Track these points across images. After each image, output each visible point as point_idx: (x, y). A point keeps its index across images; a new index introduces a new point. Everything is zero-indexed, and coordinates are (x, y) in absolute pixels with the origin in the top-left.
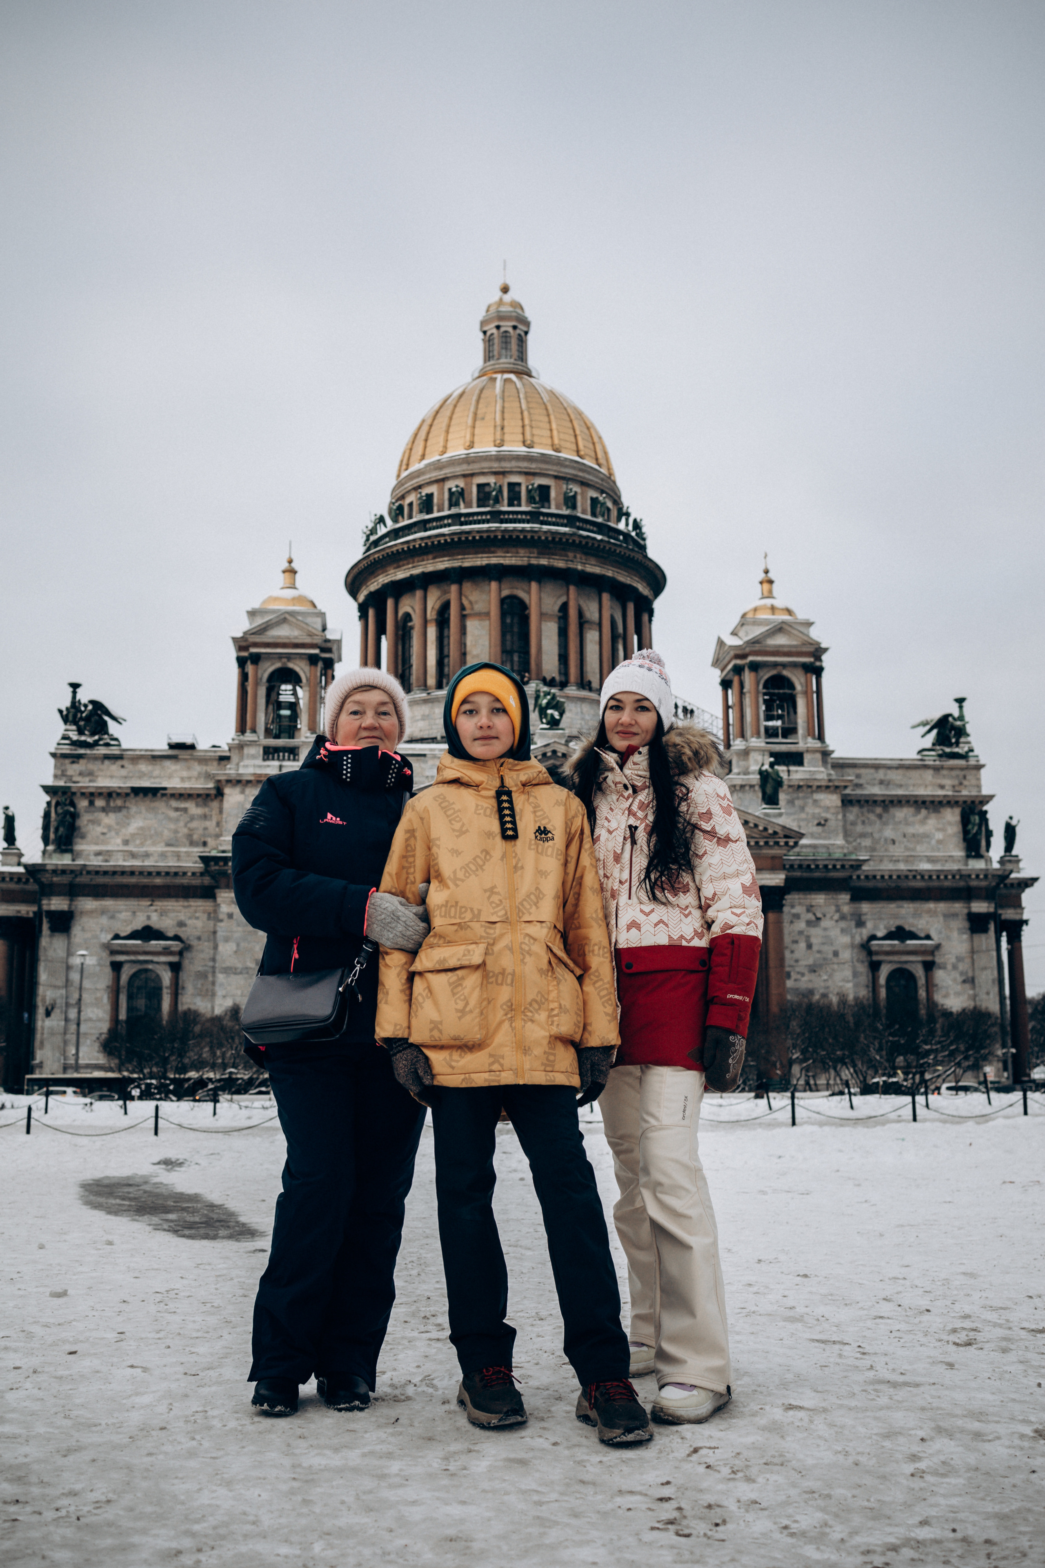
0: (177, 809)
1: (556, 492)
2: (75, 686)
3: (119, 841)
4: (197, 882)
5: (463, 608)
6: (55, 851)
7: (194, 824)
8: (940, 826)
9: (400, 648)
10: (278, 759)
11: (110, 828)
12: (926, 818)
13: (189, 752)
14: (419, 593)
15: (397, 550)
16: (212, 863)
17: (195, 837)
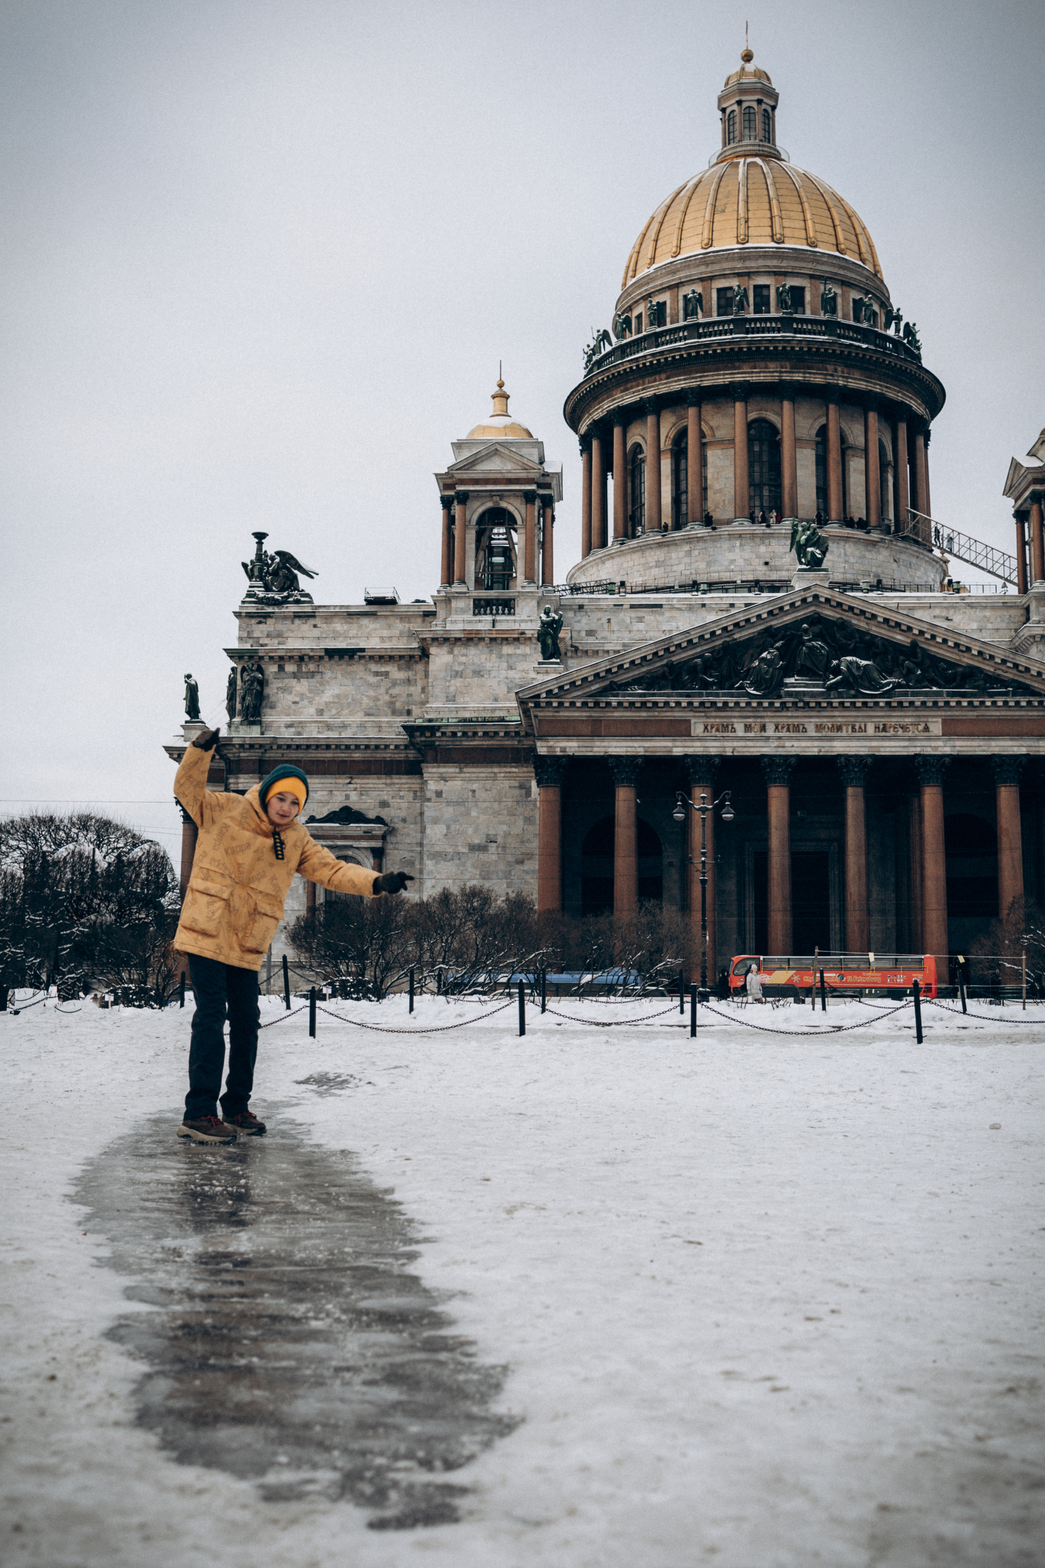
0: (377, 674)
1: (812, 295)
2: (260, 537)
3: (312, 710)
4: (401, 756)
5: (702, 435)
6: (242, 723)
7: (395, 691)
9: (629, 484)
10: (491, 613)
11: (302, 696)
13: (390, 607)
14: (650, 420)
15: (625, 370)
16: (418, 734)
17: (398, 705)
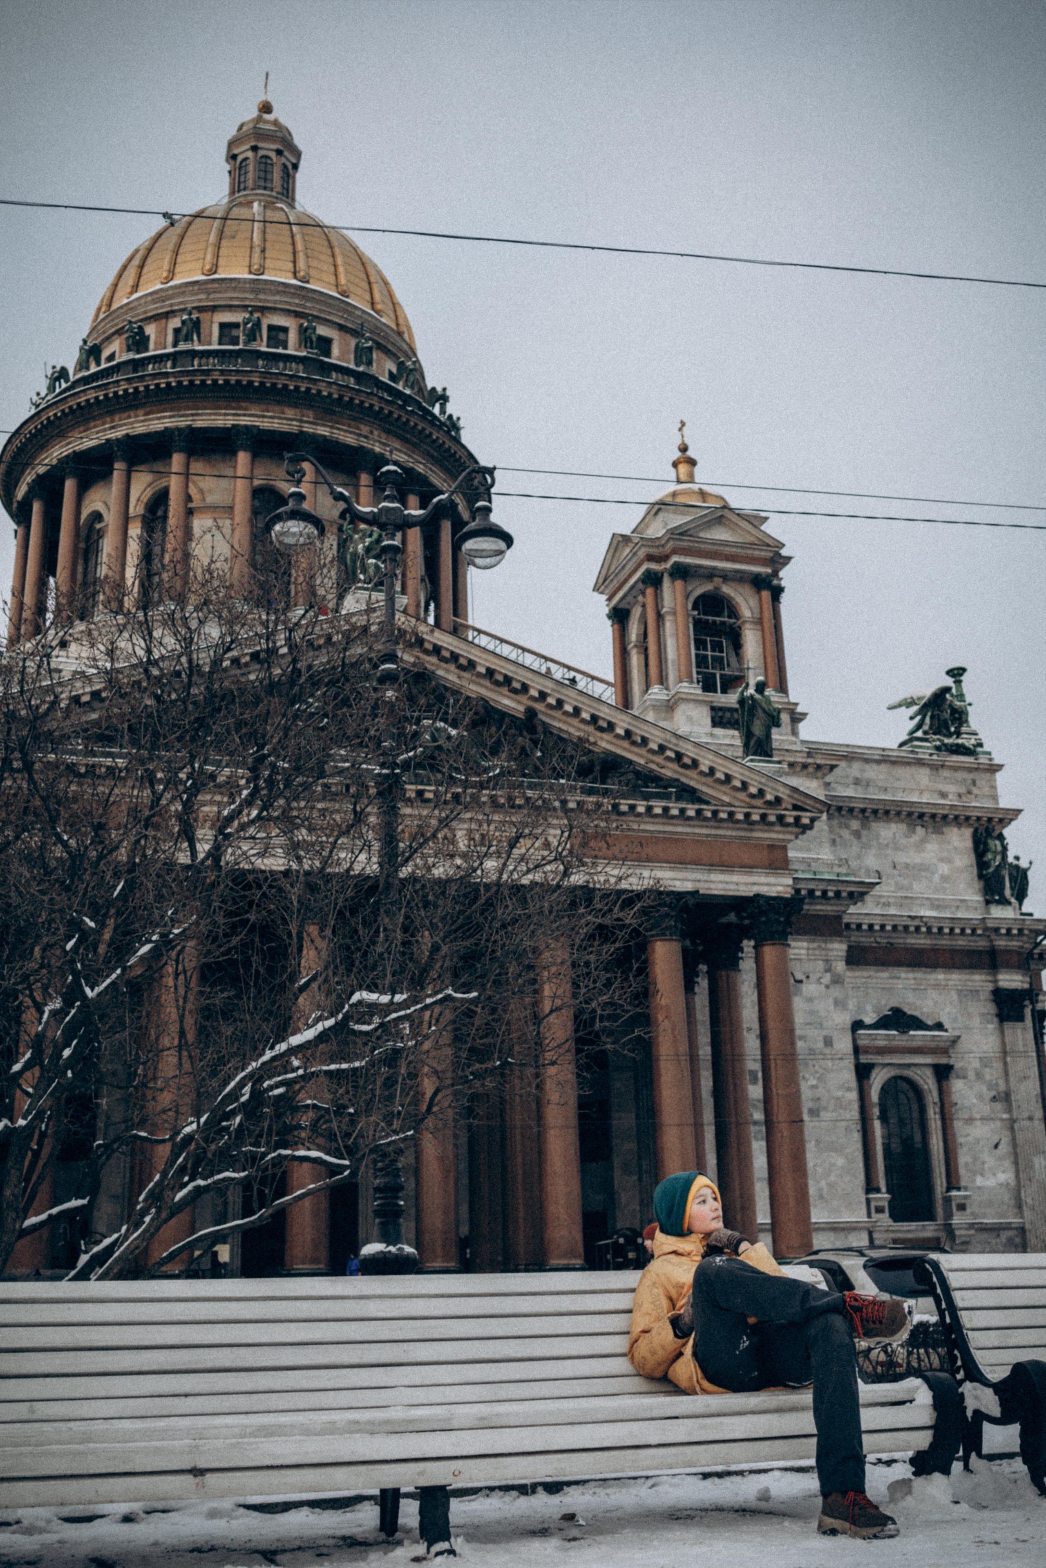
5: (189, 498)
8: (945, 854)
12: (923, 841)
